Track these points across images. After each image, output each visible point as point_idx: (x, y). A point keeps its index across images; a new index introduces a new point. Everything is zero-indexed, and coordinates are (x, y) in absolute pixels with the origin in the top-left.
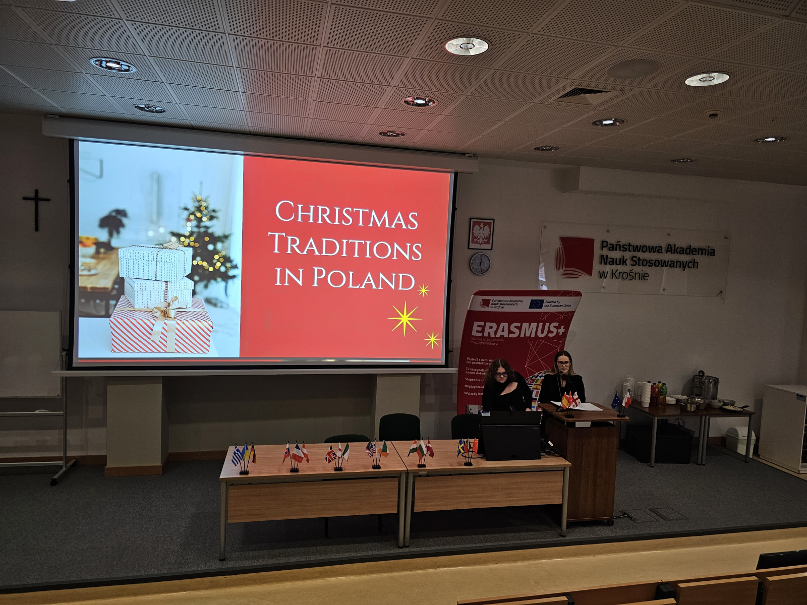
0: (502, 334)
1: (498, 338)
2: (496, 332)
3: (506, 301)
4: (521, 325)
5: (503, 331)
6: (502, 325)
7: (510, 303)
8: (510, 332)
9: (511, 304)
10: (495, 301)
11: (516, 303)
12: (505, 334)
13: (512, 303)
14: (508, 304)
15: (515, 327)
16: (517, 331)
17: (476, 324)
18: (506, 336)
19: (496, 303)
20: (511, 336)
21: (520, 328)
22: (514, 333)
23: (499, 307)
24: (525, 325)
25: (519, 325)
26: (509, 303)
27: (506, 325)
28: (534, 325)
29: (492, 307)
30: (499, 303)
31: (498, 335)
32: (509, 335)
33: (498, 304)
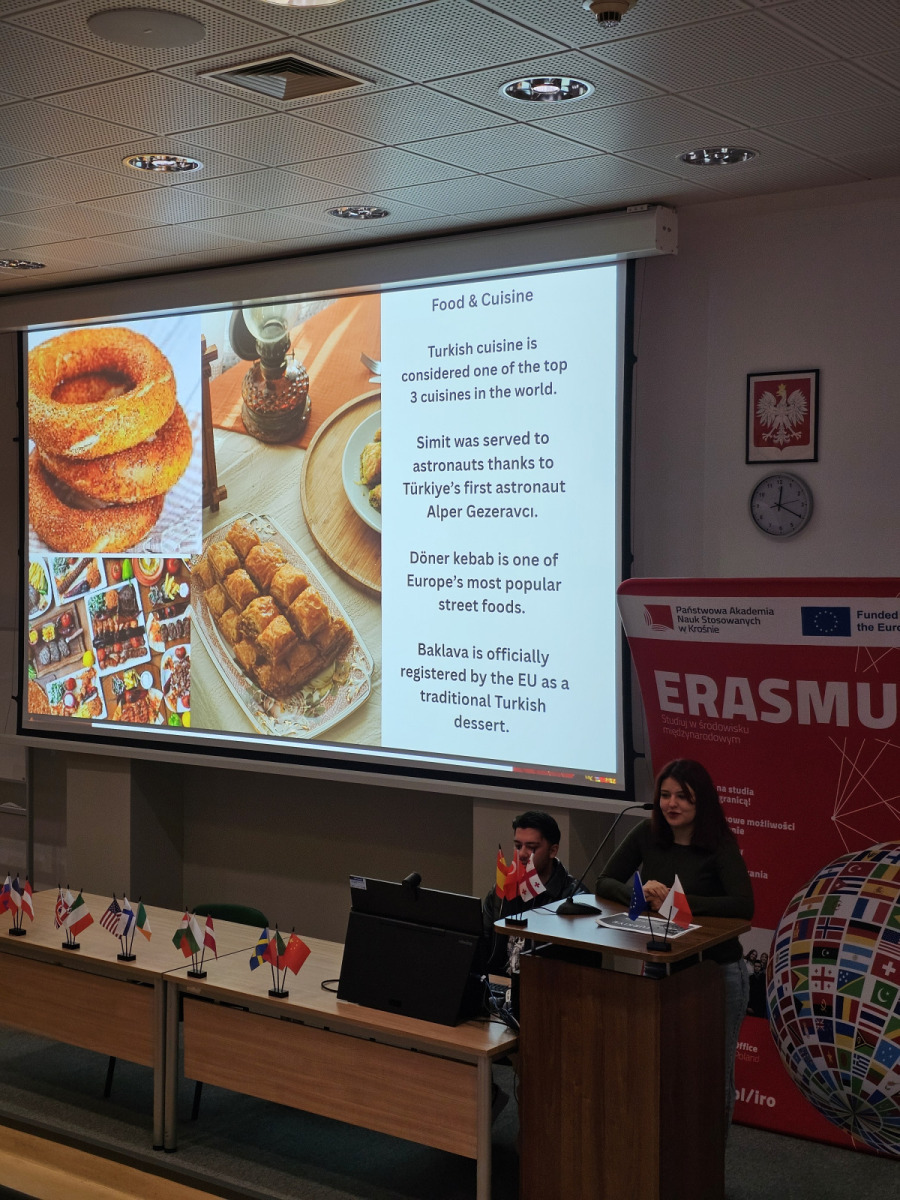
0: (740, 710)
1: (727, 722)
2: (719, 703)
3: (718, 612)
4: (793, 687)
5: (739, 700)
6: (732, 683)
7: (733, 616)
8: (761, 706)
9: (738, 622)
10: (685, 611)
11: (752, 616)
12: (749, 711)
13: (739, 617)
14: (730, 621)
15: (774, 691)
16: (784, 705)
17: (662, 677)
18: (752, 716)
19: (691, 616)
20: (767, 717)
21: (791, 695)
22: (776, 710)
23: (703, 630)
24: (807, 688)
25: (784, 685)
26: (729, 616)
27: (743, 683)
28: (838, 689)
29: (682, 629)
30: (699, 616)
31: (728, 714)
32: (759, 715)
33: (697, 620)
